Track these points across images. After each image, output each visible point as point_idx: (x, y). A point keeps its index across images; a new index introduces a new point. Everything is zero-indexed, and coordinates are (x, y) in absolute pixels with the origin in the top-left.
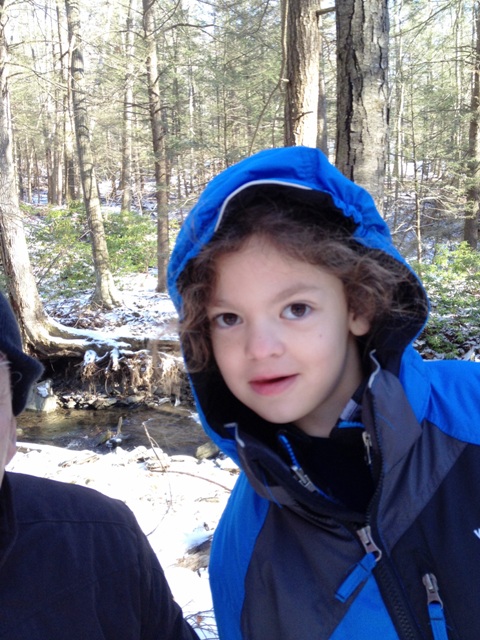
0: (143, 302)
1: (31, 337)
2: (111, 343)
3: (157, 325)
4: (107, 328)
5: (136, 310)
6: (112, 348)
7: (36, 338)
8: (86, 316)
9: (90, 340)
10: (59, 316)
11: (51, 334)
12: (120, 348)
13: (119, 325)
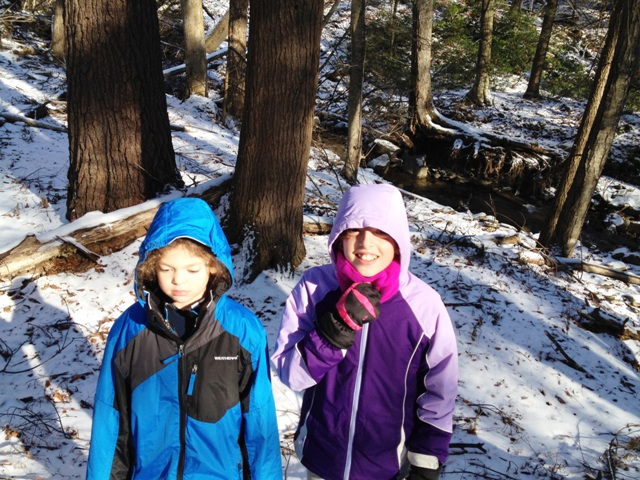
1: (420, 121)
2: (477, 137)
3: (517, 127)
4: (475, 122)
5: (502, 110)
6: (476, 140)
7: (423, 122)
8: (461, 110)
9: (461, 131)
10: (441, 107)
11: (433, 121)
12: (483, 142)
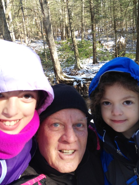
0: (89, 67)
1: (60, 79)
2: (81, 79)
3: (93, 74)
4: (79, 75)
5: (87, 69)
6: (81, 81)
8: (73, 72)
9: (75, 79)
10: (66, 73)
11: (65, 78)
12: (83, 81)
13: (82, 74)
